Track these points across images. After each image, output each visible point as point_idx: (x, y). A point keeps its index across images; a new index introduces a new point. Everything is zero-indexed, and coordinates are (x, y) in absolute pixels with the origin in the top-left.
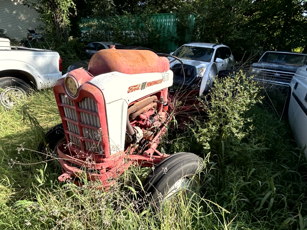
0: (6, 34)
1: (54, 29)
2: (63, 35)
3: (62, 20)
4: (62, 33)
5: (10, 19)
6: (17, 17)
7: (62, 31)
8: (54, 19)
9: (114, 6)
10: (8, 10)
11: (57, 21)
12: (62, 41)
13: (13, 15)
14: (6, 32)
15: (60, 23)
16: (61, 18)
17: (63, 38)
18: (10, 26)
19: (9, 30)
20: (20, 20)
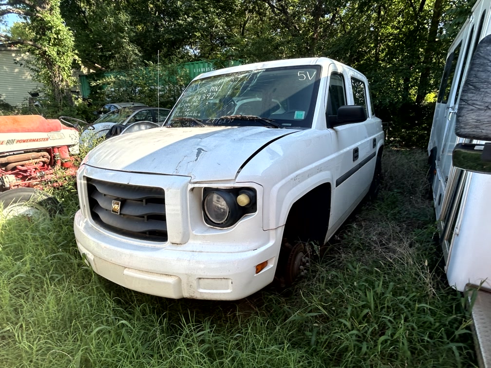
0: (5, 99)
1: (53, 91)
2: (65, 98)
3: (62, 79)
4: (63, 95)
5: (10, 80)
6: (20, 76)
7: (63, 93)
8: (51, 78)
9: (138, 55)
10: (8, 68)
11: (56, 81)
12: (63, 105)
13: (15, 74)
14: (5, 97)
15: (60, 83)
16: (61, 76)
17: (64, 102)
18: (10, 88)
19: (8, 95)
20: (24, 79)
